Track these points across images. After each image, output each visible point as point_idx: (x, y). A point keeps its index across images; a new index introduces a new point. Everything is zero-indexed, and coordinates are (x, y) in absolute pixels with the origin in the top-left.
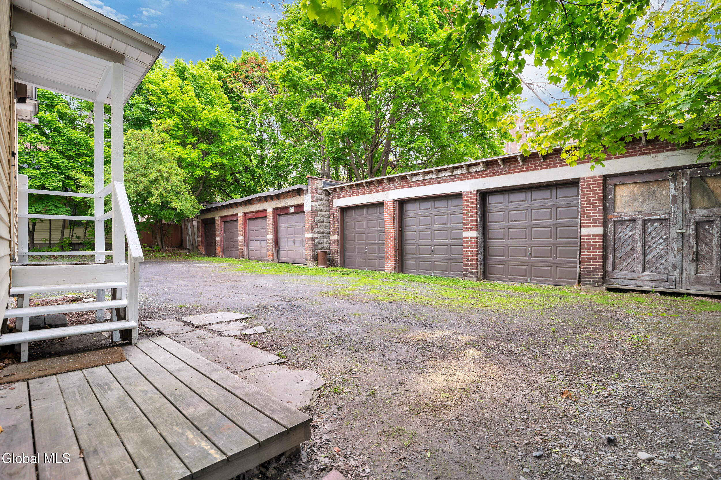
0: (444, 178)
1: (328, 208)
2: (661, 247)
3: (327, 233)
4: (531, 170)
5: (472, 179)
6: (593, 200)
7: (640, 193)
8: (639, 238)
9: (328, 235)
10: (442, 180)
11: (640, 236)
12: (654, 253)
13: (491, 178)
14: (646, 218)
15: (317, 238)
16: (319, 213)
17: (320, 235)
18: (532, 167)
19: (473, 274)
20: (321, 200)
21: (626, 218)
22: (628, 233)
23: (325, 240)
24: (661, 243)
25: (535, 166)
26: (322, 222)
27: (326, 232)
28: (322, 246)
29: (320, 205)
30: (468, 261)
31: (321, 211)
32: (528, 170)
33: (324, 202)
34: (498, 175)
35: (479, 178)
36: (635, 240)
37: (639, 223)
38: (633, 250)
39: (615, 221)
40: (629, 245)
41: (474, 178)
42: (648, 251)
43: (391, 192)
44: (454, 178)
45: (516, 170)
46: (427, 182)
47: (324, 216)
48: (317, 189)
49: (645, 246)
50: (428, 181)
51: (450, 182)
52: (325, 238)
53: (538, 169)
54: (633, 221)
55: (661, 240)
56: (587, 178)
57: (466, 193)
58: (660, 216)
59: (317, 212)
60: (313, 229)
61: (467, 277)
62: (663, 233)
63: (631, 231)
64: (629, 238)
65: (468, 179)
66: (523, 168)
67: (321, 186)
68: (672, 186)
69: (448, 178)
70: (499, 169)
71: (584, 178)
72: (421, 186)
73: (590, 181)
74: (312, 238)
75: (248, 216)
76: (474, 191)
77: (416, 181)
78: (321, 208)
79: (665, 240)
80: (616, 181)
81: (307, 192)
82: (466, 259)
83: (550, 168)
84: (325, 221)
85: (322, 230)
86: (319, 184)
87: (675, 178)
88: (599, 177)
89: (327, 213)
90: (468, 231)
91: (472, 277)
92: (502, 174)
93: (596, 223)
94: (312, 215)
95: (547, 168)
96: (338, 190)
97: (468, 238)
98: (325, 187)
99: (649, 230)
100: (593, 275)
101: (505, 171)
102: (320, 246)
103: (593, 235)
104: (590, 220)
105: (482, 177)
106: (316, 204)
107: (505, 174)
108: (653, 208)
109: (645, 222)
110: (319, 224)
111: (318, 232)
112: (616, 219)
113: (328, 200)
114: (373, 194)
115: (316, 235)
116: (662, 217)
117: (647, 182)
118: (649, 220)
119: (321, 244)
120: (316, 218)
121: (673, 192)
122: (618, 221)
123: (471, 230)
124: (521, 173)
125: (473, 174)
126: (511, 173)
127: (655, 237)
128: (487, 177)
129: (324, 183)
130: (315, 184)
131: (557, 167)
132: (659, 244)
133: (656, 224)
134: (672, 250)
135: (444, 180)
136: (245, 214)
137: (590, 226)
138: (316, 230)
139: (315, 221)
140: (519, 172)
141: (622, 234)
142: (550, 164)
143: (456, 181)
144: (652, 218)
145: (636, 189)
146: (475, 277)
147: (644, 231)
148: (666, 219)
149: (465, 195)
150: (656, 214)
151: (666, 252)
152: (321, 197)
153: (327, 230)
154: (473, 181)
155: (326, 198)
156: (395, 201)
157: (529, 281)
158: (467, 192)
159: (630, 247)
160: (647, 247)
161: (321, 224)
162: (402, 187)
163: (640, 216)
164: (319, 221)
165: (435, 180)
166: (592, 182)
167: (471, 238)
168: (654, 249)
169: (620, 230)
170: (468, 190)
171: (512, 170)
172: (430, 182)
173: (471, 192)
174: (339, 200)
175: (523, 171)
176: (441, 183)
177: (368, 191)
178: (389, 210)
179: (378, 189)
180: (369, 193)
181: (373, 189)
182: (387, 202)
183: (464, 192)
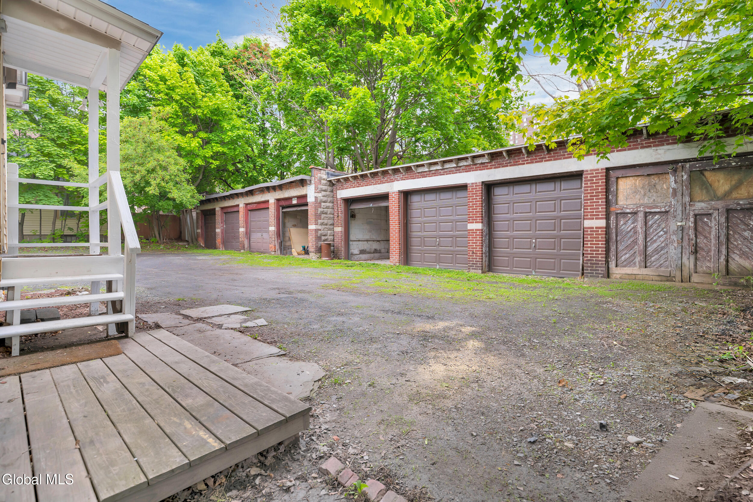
0: (449, 170)
1: (332, 199)
2: (662, 239)
3: (331, 225)
4: (536, 162)
5: (477, 170)
6: (596, 193)
7: (641, 186)
8: (640, 231)
9: (332, 227)
10: (447, 172)
11: (641, 228)
12: (655, 245)
13: (497, 169)
14: (648, 210)
15: (320, 230)
16: (323, 204)
17: (324, 227)
18: (536, 159)
19: (478, 267)
20: (325, 191)
21: (628, 211)
22: (630, 226)
23: (329, 232)
24: (662, 236)
25: (539, 159)
26: (326, 213)
27: (330, 223)
28: (326, 237)
29: (324, 196)
30: (473, 253)
31: (324, 202)
32: (533, 163)
33: (328, 193)
34: (503, 167)
35: (484, 169)
36: (636, 232)
37: (641, 215)
38: (635, 242)
39: (617, 214)
40: (631, 237)
41: (480, 170)
42: (649, 244)
43: (396, 183)
44: (460, 170)
45: (521, 162)
46: (433, 174)
47: (327, 207)
48: (321, 179)
49: (646, 238)
50: (434, 172)
51: (455, 173)
52: (329, 230)
53: (542, 161)
54: (635, 213)
55: (662, 233)
56: (591, 170)
57: (471, 185)
58: (661, 208)
59: (320, 203)
60: (316, 220)
61: (472, 269)
62: (663, 226)
63: (633, 223)
64: (631, 230)
65: (473, 171)
66: (528, 160)
67: (325, 177)
68: (672, 179)
69: (453, 169)
70: (504, 161)
71: (587, 171)
72: (426, 177)
73: (593, 174)
74: (316, 230)
75: (249, 207)
76: (479, 183)
77: (422, 172)
78: (325, 199)
79: (666, 233)
80: (619, 173)
81: (311, 183)
82: (470, 251)
83: (554, 160)
84: (329, 213)
85: (326, 221)
86: (323, 175)
87: (675, 171)
88: (602, 169)
89: (331, 205)
90: (473, 222)
91: (477, 269)
92: (507, 166)
93: (598, 215)
94: (315, 207)
95: (551, 160)
96: (342, 180)
97: (473, 230)
98: (328, 177)
99: (650, 223)
100: (596, 267)
101: (510, 163)
102: (323, 238)
103: (596, 228)
104: (593, 212)
105: (487, 169)
106: (319, 195)
107: (510, 166)
108: (654, 200)
109: (646, 214)
110: (323, 216)
111: (322, 224)
112: (619, 212)
113: (332, 191)
114: (377, 185)
115: (319, 227)
116: (663, 210)
117: (648, 175)
118: (651, 213)
119: (324, 236)
120: (320, 210)
121: (673, 185)
122: (621, 213)
123: (476, 222)
124: (526, 165)
125: (478, 166)
126: (516, 165)
127: (656, 230)
128: (492, 168)
129: (328, 174)
130: (319, 175)
131: (561, 159)
132: (660, 237)
133: (657, 217)
134: (672, 242)
135: (450, 171)
136: (247, 204)
137: (593, 219)
138: (320, 221)
139: (319, 212)
140: (524, 164)
141: (624, 226)
142: (554, 156)
143: (461, 172)
144: (653, 210)
145: (638, 182)
146: (479, 269)
147: (646, 223)
148: (667, 212)
149: (470, 187)
150: (657, 207)
151: (667, 245)
152: (324, 188)
154: (478, 172)
155: (329, 188)
156: (400, 192)
157: (534, 273)
159: (631, 240)
160: (648, 240)
161: (325, 215)
162: (407, 178)
163: (642, 209)
164: (323, 213)
165: (440, 171)
166: (595, 175)
167: (476, 230)
168: (655, 241)
169: (622, 223)
170: (473, 182)
171: (517, 162)
173: (476, 183)
174: (343, 190)
175: (527, 163)
176: (447, 174)
177: (372, 182)
178: (394, 202)
179: (382, 180)
180: (374, 184)
181: (378, 180)
182: (392, 193)
183: (469, 184)
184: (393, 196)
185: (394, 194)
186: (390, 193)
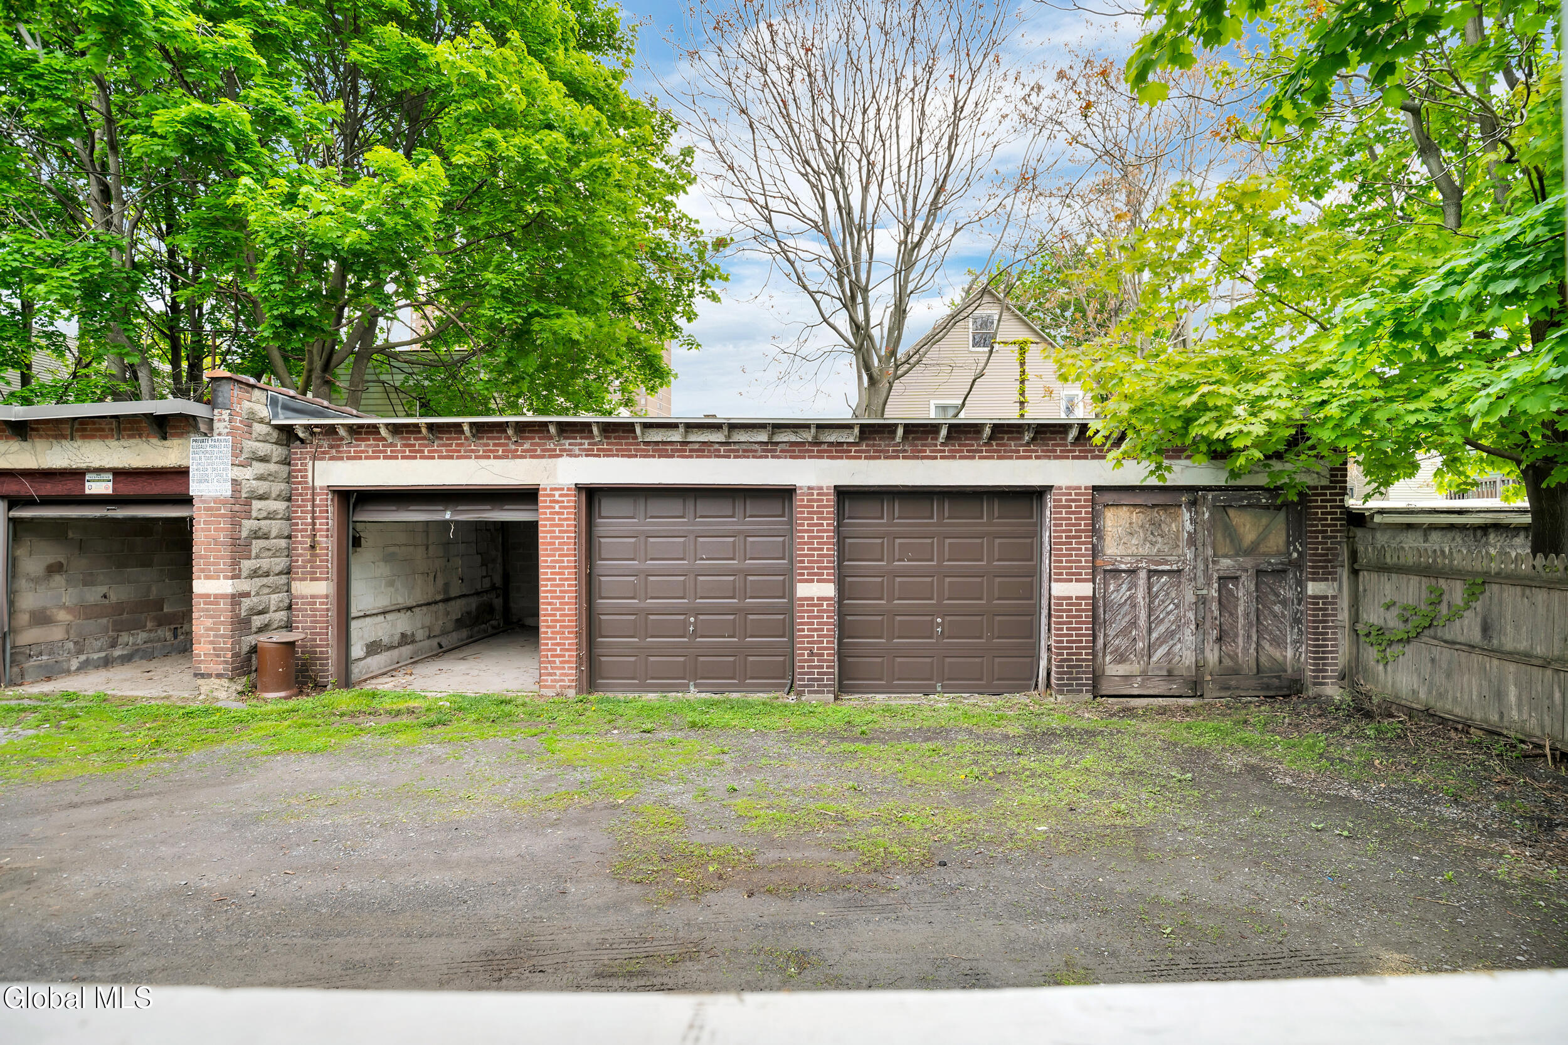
0: (744, 447)
1: (283, 486)
2: (1172, 617)
3: (280, 573)
4: (961, 458)
5: (820, 457)
6: (1076, 531)
7: (1140, 523)
8: (1142, 603)
9: (283, 579)
10: (737, 450)
11: (1144, 598)
12: (1162, 629)
13: (872, 462)
14: (1153, 567)
15: (247, 595)
16: (256, 505)
17: (259, 582)
18: (962, 451)
19: (824, 686)
20: (264, 459)
21: (1123, 567)
22: (1123, 593)
23: (275, 597)
24: (1171, 611)
25: (968, 451)
26: (266, 537)
27: (278, 569)
28: (264, 619)
29: (260, 478)
30: (812, 654)
31: (261, 498)
32: (954, 457)
33: (272, 467)
34: (886, 458)
35: (842, 458)
36: (1135, 606)
37: (1143, 575)
38: (1134, 623)
39: (1105, 571)
40: (1125, 615)
41: (828, 457)
42: (1153, 625)
43: (564, 462)
44: (775, 451)
45: (928, 453)
46: (691, 451)
47: (271, 516)
48: (251, 419)
49: (1150, 616)
50: (696, 447)
51: (761, 457)
52: (275, 590)
53: (973, 458)
54: (1132, 572)
55: (1172, 606)
56: (1067, 488)
57: (805, 490)
58: (1171, 565)
59: (248, 502)
60: (235, 563)
61: (810, 692)
62: (1173, 595)
63: (1129, 589)
64: (1126, 601)
65: (810, 457)
66: (944, 451)
67: (264, 412)
68: (1187, 516)
69: (757, 447)
70: (889, 445)
71: (1060, 488)
72: (672, 456)
73: (1070, 494)
74: (233, 596)
76: (828, 488)
77: (657, 443)
78: (262, 487)
79: (1177, 606)
80: (1108, 498)
81: (212, 429)
82: (805, 649)
83: (999, 458)
84: (273, 534)
85: (265, 563)
86: (256, 404)
87: (1193, 503)
88: (1086, 488)
89: (281, 506)
90: (812, 581)
91: (823, 692)
92: (898, 458)
93: (1081, 574)
94: (234, 515)
95: (992, 458)
96: (342, 432)
97: (812, 599)
98: (276, 416)
99: (1155, 589)
100: (1078, 673)
101: (905, 451)
102: (257, 621)
103: (1077, 598)
104: (1071, 568)
105: (848, 458)
106: (247, 474)
107: (904, 458)
108: (1159, 551)
109: (1151, 573)
110: (257, 545)
111: (254, 574)
112: (1108, 568)
113: (286, 462)
114: (492, 461)
115: (244, 585)
116: (1175, 567)
117: (1154, 506)
118: (1156, 571)
119: (261, 613)
120: (248, 525)
121: (1189, 527)
122: (1111, 571)
123: (819, 581)
124: (939, 461)
125: (825, 447)
126: (917, 458)
127: (1163, 602)
128: (860, 458)
129: (274, 402)
130: (246, 404)
131: (1011, 458)
132: (1168, 613)
133: (1164, 579)
134: (1187, 623)
135: (745, 451)
137: (1071, 581)
138: (247, 565)
139: (244, 534)
140: (935, 458)
141: (1115, 594)
142: (999, 451)
143: (779, 457)
144: (1160, 568)
145: (1137, 517)
146: (829, 692)
147: (1149, 589)
148: (1179, 571)
149: (803, 494)
150: (1166, 563)
151: (1179, 626)
152: (263, 449)
153: (281, 563)
154: (825, 463)
155: (278, 452)
156: (579, 488)
157: (939, 689)
158: (809, 488)
159: (1127, 619)
160: (1152, 618)
161: (262, 543)
162: (608, 454)
163: (1144, 565)
164: (256, 535)
165: (716, 446)
166: (1073, 497)
167: (819, 599)
168: (1162, 620)
169: (1112, 588)
170: (813, 484)
171: (920, 451)
172: (703, 451)
173: (821, 488)
174: (339, 463)
175: (942, 458)
176: (736, 457)
177: (472, 451)
178: (558, 513)
179: (513, 447)
180: (477, 457)
181: (495, 445)
182: (552, 489)
183: (801, 488)
184: (557, 498)
185: (557, 493)
186: (545, 489)
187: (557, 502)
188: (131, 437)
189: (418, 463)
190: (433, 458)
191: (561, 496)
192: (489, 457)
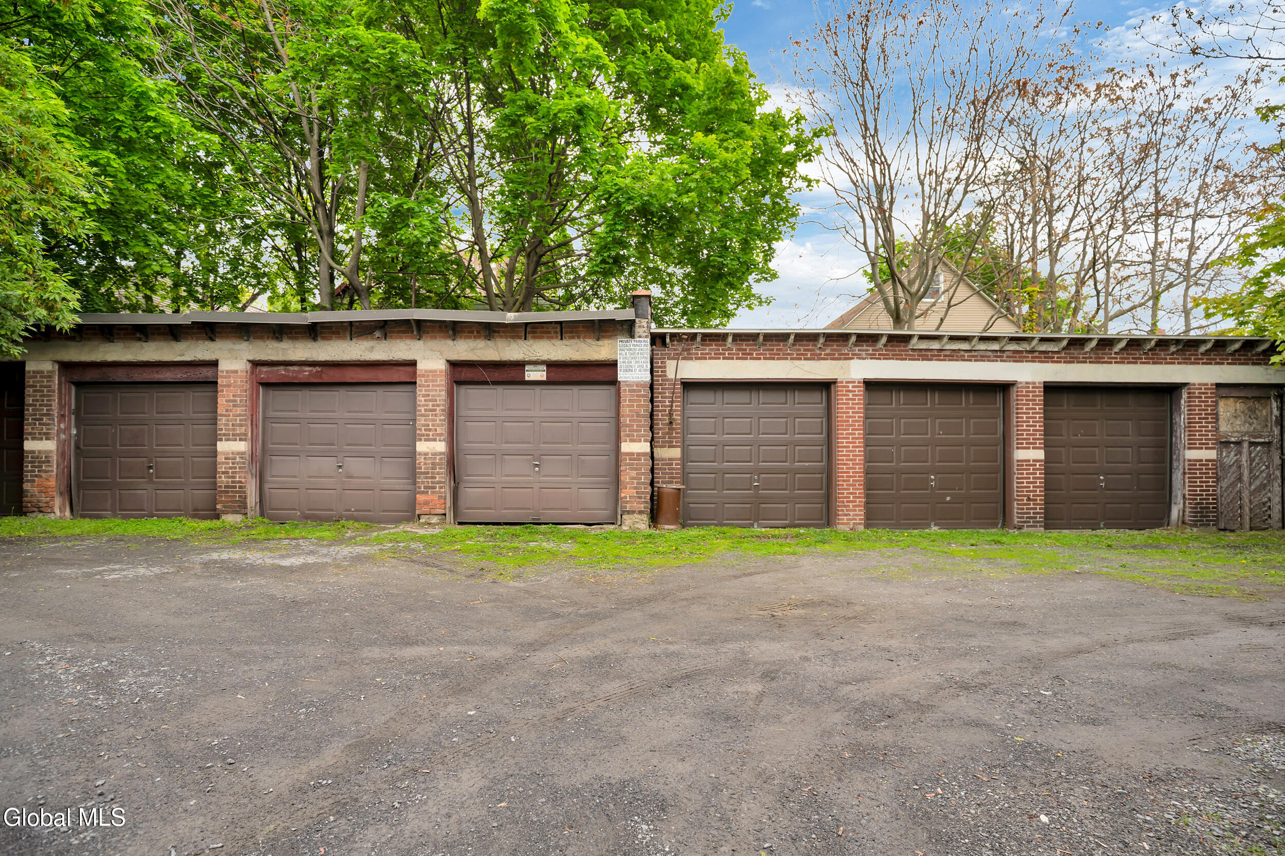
0: (981, 353)
2: (1264, 475)
4: (1128, 363)
5: (1034, 362)
6: (1205, 414)
7: (1242, 410)
8: (1244, 465)
10: (976, 356)
11: (1245, 461)
12: (1258, 482)
13: (1068, 365)
14: (1251, 440)
18: (1128, 358)
19: (1038, 522)
21: (1232, 440)
22: (1233, 458)
24: (1264, 470)
25: (1132, 358)
30: (1029, 499)
32: (1123, 363)
34: (1078, 362)
35: (1048, 362)
36: (1240, 467)
37: (1245, 445)
38: (1239, 479)
39: (1221, 442)
40: (1234, 473)
41: (1039, 362)
42: (1252, 480)
43: (855, 363)
44: (1004, 357)
45: (1106, 360)
46: (945, 356)
49: (1250, 473)
50: (948, 353)
51: (993, 361)
53: (1136, 363)
54: (1238, 443)
55: (1264, 467)
56: (1200, 385)
57: (1024, 385)
58: (1264, 438)
61: (1028, 526)
62: (1265, 459)
63: (1237, 455)
64: (1234, 463)
65: (1027, 361)
68: (1275, 405)
69: (990, 354)
70: (1080, 354)
71: (1194, 384)
72: (931, 360)
73: (1201, 389)
75: (265, 373)
76: (1039, 383)
77: (921, 350)
79: (1268, 467)
80: (1225, 392)
81: (636, 332)
82: (1024, 496)
87: (1279, 396)
88: (1211, 385)
90: (1029, 448)
91: (1036, 527)
92: (1086, 362)
93: (1209, 444)
95: (1148, 363)
96: (699, 338)
97: (1029, 461)
99: (1253, 456)
101: (1091, 358)
103: (1206, 461)
104: (1202, 440)
105: (1053, 362)
107: (1090, 362)
108: (1255, 429)
109: (1250, 444)
112: (1224, 440)
114: (803, 362)
116: (1266, 440)
117: (1251, 398)
118: (1254, 443)
121: (1276, 412)
122: (1225, 442)
123: (1034, 448)
124: (1113, 365)
125: (1036, 354)
126: (1099, 362)
127: (1258, 464)
128: (1060, 362)
131: (1161, 363)
132: (1262, 472)
133: (1259, 448)
135: (982, 356)
136: (256, 364)
137: (1202, 449)
140: (1111, 363)
141: (1227, 458)
142: (1153, 358)
143: (1006, 361)
144: (1257, 440)
145: (1239, 406)
146: (1040, 526)
147: (1249, 455)
148: (1270, 442)
149: (1021, 387)
150: (1260, 437)
151: (1269, 481)
154: (1037, 366)
156: (866, 382)
157: (1102, 526)
158: (1027, 383)
159: (1235, 476)
160: (1251, 475)
162: (886, 357)
163: (1246, 438)
165: (962, 353)
166: (1203, 391)
167: (1034, 461)
168: (1258, 477)
169: (1224, 454)
170: (1029, 380)
172: (953, 356)
173: (1034, 383)
175: (1116, 363)
176: (975, 361)
177: (789, 354)
178: (851, 399)
179: (818, 352)
180: (792, 359)
181: (805, 350)
182: (847, 382)
183: (1021, 383)
184: (850, 388)
185: (851, 385)
186: (842, 382)
187: (851, 391)
188: (573, 338)
189: (749, 363)
190: (760, 359)
191: (853, 387)
192: (800, 359)
